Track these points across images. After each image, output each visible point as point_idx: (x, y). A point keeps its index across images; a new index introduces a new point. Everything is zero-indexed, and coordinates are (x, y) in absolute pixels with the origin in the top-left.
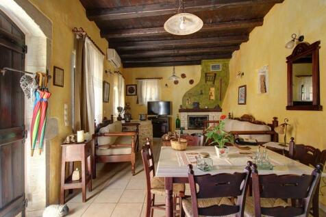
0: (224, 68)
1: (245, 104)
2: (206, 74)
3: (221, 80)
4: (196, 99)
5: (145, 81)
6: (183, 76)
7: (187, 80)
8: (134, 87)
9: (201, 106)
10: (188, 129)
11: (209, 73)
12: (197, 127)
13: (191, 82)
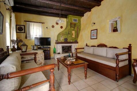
0: (79, 22)
1: (96, 39)
2: (71, 23)
3: (78, 27)
4: (66, 37)
5: (32, 24)
6: (57, 24)
7: (59, 26)
8: (23, 27)
9: (69, 41)
10: (62, 53)
11: (72, 23)
12: (66, 52)
13: (62, 27)
